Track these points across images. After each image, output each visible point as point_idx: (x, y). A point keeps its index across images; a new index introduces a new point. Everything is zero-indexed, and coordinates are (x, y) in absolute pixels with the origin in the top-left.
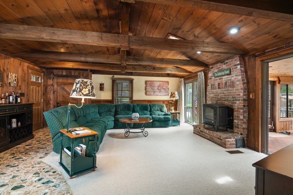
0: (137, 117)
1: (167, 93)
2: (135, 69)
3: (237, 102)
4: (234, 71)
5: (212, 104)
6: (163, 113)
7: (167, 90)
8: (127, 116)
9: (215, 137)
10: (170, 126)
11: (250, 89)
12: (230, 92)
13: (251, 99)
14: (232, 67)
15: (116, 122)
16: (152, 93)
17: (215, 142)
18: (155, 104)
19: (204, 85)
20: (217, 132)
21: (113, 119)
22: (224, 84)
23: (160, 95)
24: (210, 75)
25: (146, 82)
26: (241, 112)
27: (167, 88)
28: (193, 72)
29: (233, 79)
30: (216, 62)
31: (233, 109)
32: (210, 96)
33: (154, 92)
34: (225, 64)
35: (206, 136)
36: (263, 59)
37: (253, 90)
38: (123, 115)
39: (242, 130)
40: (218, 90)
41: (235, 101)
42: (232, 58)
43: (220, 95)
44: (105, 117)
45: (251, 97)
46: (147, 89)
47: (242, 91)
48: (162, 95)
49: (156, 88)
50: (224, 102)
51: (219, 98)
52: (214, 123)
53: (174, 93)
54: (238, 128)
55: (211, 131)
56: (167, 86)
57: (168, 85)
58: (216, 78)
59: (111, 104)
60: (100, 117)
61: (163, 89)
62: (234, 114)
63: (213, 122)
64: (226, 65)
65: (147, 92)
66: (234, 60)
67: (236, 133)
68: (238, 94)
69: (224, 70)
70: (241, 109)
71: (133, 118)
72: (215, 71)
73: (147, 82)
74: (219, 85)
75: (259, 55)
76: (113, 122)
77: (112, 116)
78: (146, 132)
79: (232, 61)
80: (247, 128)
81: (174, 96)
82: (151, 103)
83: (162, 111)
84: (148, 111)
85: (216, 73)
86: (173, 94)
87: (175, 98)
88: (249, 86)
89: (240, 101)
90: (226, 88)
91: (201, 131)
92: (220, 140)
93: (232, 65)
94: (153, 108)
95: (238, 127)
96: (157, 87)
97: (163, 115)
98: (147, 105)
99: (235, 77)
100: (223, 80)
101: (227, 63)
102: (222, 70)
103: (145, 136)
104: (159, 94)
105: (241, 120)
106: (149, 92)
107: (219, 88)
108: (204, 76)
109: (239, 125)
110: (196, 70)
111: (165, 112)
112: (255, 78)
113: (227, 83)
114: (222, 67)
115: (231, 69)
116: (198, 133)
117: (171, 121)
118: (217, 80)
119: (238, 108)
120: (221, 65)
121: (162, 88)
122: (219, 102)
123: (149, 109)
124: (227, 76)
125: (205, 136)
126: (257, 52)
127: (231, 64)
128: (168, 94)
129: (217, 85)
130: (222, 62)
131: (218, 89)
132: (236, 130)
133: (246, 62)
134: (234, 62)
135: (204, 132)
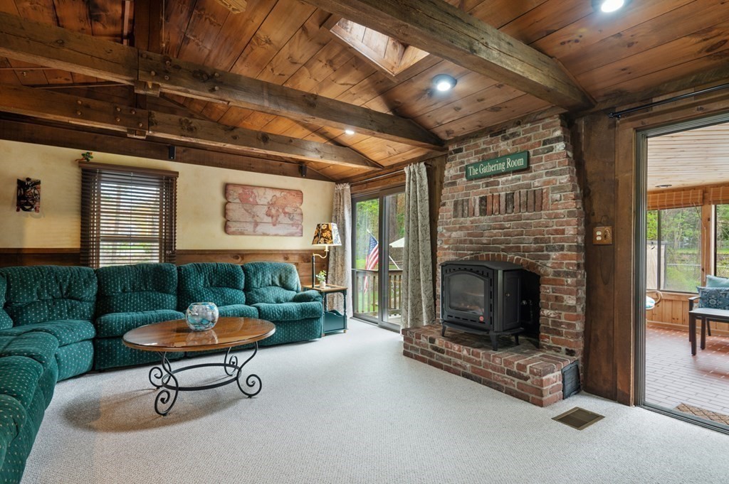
0: (211, 319)
1: (298, 227)
2: (191, 129)
3: (553, 255)
4: (540, 160)
5: (456, 260)
6: (292, 292)
7: (297, 217)
8: (153, 313)
9: (494, 368)
10: (320, 337)
11: (593, 214)
12: (527, 224)
13: (600, 245)
14: (532, 147)
15: (105, 343)
16: (250, 228)
17: (495, 384)
18: (264, 265)
19: (427, 205)
20: (495, 349)
21: (90, 331)
22: (503, 200)
23: (276, 235)
24: (450, 171)
25: (226, 188)
26: (568, 285)
27: (298, 211)
28: (385, 164)
29: (536, 184)
30: (475, 132)
31: (539, 277)
32: (450, 237)
33: (256, 224)
34: (505, 139)
35: (456, 364)
36: (643, 123)
37: (604, 219)
38: (136, 309)
39: (572, 340)
40: (482, 218)
41: (545, 253)
42: (533, 122)
43: (486, 233)
44: (47, 326)
45: (599, 238)
46: (230, 214)
47: (574, 220)
48: (280, 232)
49: (261, 211)
50: (505, 257)
51: (485, 242)
52: (488, 322)
53: (328, 229)
54: (559, 333)
55: (479, 350)
56: (298, 205)
57: (301, 201)
58: (474, 183)
59: (75, 268)
60: (17, 330)
61: (285, 213)
62: (542, 290)
63: (482, 319)
64: (510, 141)
65: (229, 223)
66: (540, 125)
67: (550, 348)
68: (556, 230)
69: (501, 157)
70: (567, 274)
71: (192, 327)
72: (469, 160)
73: (230, 188)
74: (484, 202)
75: (628, 113)
76: (89, 346)
77: (82, 317)
78: (253, 379)
79: (532, 130)
80: (584, 332)
81: (329, 236)
82: (243, 259)
83: (285, 286)
84: (238, 288)
85: (476, 165)
86: (323, 231)
87: (332, 243)
88: (591, 205)
89: (565, 252)
90: (509, 211)
91: (436, 349)
92: (517, 380)
93: (533, 141)
94: (258, 279)
95: (559, 331)
96: (266, 208)
97: (291, 301)
98: (233, 267)
99: (545, 178)
100: (500, 186)
101: (513, 135)
102: (497, 158)
103: (250, 396)
104: (271, 229)
105: (570, 308)
106: (238, 225)
107: (483, 212)
108: (428, 175)
109: (562, 323)
110: (397, 158)
111: (295, 289)
112: (616, 183)
113: (516, 196)
114: (497, 147)
115: (531, 153)
116: (422, 353)
117: (322, 321)
118: (478, 187)
119: (557, 274)
120: (491, 143)
121: (281, 210)
122: (485, 253)
123: (243, 281)
124: (514, 177)
125: (452, 366)
126: (622, 104)
127: (530, 137)
128: (302, 230)
129: (478, 201)
130: (496, 131)
131: (481, 215)
132: (548, 340)
133: (579, 135)
134: (541, 130)
135: (448, 353)
